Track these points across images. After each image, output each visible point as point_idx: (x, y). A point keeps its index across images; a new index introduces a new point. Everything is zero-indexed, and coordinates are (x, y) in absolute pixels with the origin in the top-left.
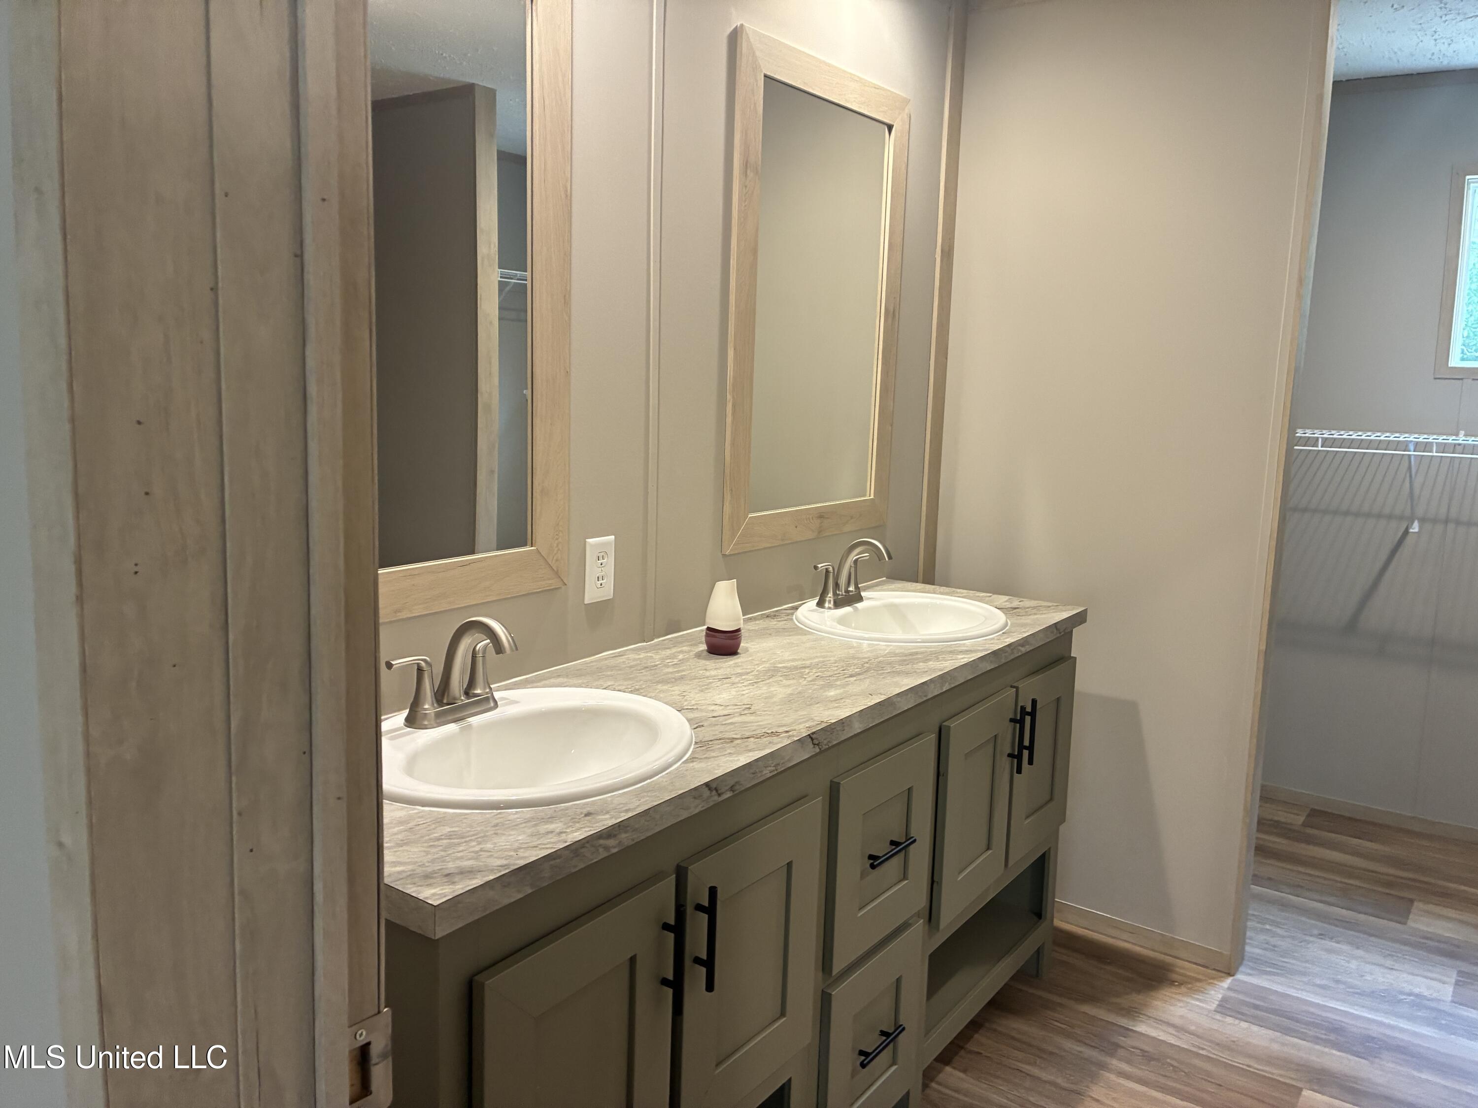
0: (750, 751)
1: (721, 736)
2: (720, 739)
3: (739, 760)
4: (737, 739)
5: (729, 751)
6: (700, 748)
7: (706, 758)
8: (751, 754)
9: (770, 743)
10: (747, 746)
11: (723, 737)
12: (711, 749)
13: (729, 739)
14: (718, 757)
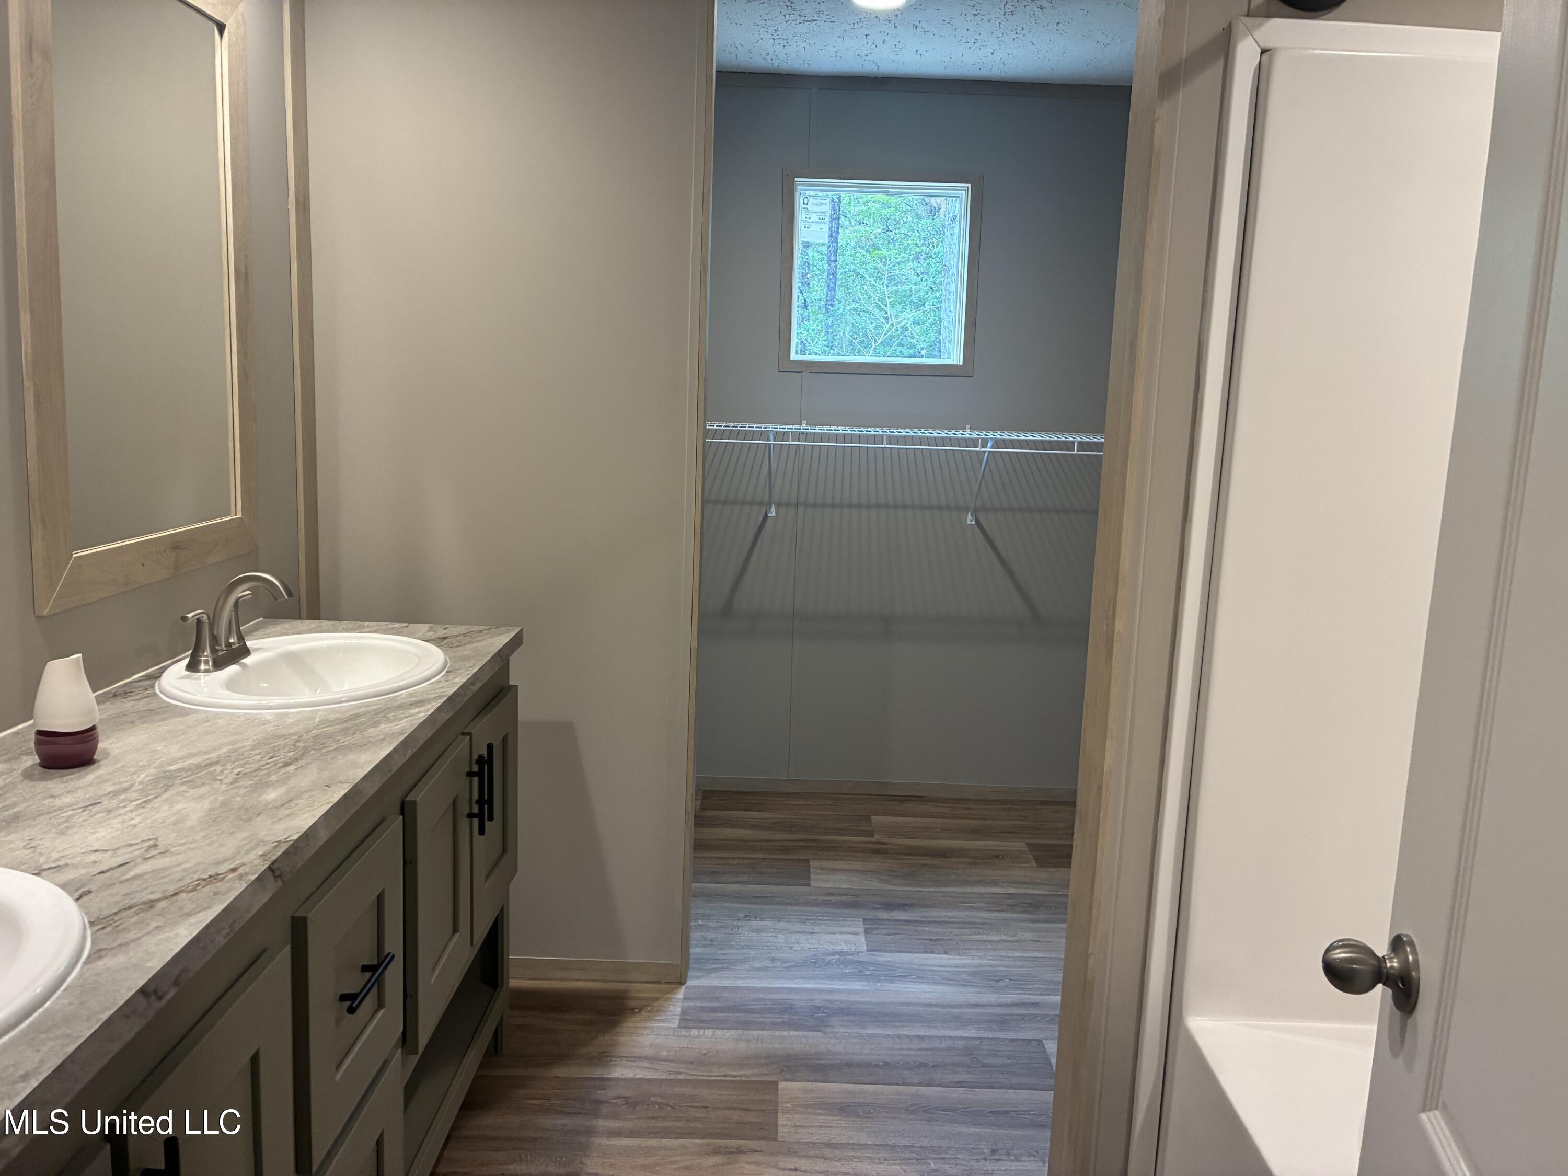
0: (189, 915)
1: (128, 902)
2: (130, 908)
3: (177, 935)
4: (158, 900)
5: (153, 924)
6: (101, 932)
7: (120, 945)
8: (192, 920)
9: (216, 894)
10: (181, 908)
11: (133, 902)
12: (120, 927)
13: (144, 903)
14: (139, 938)
